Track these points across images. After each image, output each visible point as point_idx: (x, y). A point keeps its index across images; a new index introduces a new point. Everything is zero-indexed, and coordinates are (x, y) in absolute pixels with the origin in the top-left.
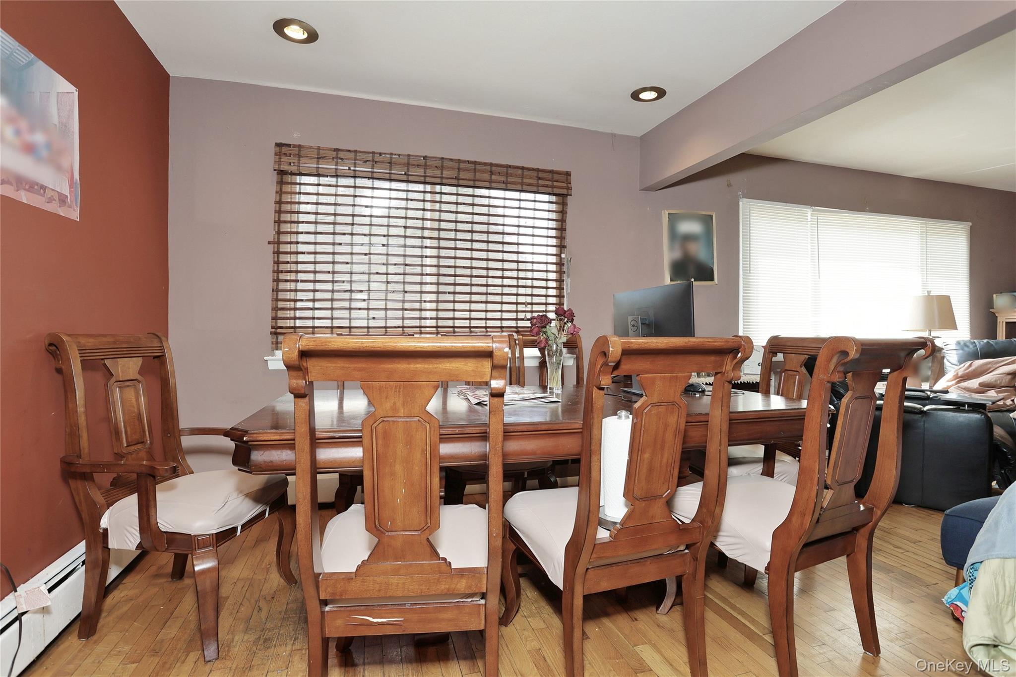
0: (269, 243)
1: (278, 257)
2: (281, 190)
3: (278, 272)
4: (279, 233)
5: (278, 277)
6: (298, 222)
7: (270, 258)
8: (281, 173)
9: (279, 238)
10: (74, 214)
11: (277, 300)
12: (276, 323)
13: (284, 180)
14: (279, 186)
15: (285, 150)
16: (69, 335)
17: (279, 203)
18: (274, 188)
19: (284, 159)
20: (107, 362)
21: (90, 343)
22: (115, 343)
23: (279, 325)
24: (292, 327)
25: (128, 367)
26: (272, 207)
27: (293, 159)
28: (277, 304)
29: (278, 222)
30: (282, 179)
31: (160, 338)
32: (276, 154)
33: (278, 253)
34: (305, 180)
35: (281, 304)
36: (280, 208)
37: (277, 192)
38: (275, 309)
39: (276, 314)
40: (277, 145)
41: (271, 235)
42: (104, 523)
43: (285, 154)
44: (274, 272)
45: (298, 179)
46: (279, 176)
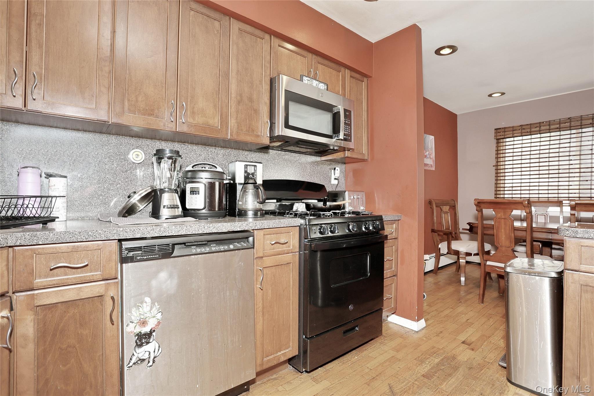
0: (494, 166)
1: (497, 171)
2: (498, 145)
3: (497, 177)
4: (497, 162)
5: (497, 178)
6: (505, 157)
7: (494, 172)
8: (498, 139)
9: (497, 164)
10: (434, 169)
11: (497, 187)
12: (496, 196)
13: (499, 142)
14: (497, 144)
15: (498, 131)
16: (433, 200)
17: (497, 150)
18: (495, 145)
19: (498, 134)
20: (441, 206)
21: (437, 202)
22: (443, 202)
23: (497, 197)
24: (503, 198)
25: (446, 208)
26: (495, 152)
27: (502, 134)
28: (497, 189)
29: (497, 158)
30: (498, 141)
31: (454, 201)
32: (495, 133)
33: (497, 169)
34: (508, 140)
35: (498, 189)
36: (497, 153)
37: (496, 147)
38: (496, 191)
39: (496, 192)
40: (495, 129)
41: (494, 163)
42: (440, 246)
43: (499, 132)
44: (495, 177)
45: (505, 140)
46: (497, 140)
